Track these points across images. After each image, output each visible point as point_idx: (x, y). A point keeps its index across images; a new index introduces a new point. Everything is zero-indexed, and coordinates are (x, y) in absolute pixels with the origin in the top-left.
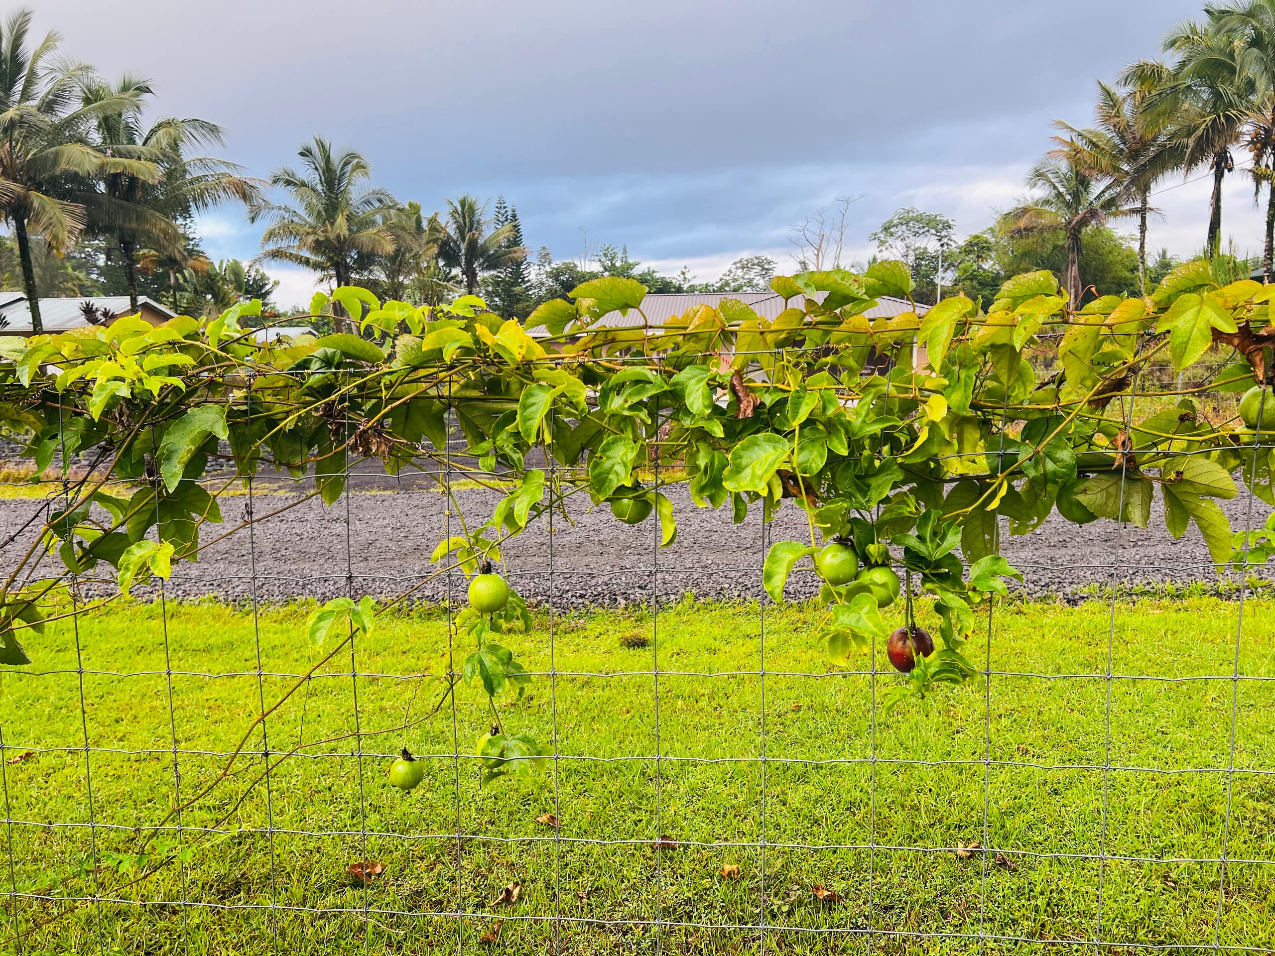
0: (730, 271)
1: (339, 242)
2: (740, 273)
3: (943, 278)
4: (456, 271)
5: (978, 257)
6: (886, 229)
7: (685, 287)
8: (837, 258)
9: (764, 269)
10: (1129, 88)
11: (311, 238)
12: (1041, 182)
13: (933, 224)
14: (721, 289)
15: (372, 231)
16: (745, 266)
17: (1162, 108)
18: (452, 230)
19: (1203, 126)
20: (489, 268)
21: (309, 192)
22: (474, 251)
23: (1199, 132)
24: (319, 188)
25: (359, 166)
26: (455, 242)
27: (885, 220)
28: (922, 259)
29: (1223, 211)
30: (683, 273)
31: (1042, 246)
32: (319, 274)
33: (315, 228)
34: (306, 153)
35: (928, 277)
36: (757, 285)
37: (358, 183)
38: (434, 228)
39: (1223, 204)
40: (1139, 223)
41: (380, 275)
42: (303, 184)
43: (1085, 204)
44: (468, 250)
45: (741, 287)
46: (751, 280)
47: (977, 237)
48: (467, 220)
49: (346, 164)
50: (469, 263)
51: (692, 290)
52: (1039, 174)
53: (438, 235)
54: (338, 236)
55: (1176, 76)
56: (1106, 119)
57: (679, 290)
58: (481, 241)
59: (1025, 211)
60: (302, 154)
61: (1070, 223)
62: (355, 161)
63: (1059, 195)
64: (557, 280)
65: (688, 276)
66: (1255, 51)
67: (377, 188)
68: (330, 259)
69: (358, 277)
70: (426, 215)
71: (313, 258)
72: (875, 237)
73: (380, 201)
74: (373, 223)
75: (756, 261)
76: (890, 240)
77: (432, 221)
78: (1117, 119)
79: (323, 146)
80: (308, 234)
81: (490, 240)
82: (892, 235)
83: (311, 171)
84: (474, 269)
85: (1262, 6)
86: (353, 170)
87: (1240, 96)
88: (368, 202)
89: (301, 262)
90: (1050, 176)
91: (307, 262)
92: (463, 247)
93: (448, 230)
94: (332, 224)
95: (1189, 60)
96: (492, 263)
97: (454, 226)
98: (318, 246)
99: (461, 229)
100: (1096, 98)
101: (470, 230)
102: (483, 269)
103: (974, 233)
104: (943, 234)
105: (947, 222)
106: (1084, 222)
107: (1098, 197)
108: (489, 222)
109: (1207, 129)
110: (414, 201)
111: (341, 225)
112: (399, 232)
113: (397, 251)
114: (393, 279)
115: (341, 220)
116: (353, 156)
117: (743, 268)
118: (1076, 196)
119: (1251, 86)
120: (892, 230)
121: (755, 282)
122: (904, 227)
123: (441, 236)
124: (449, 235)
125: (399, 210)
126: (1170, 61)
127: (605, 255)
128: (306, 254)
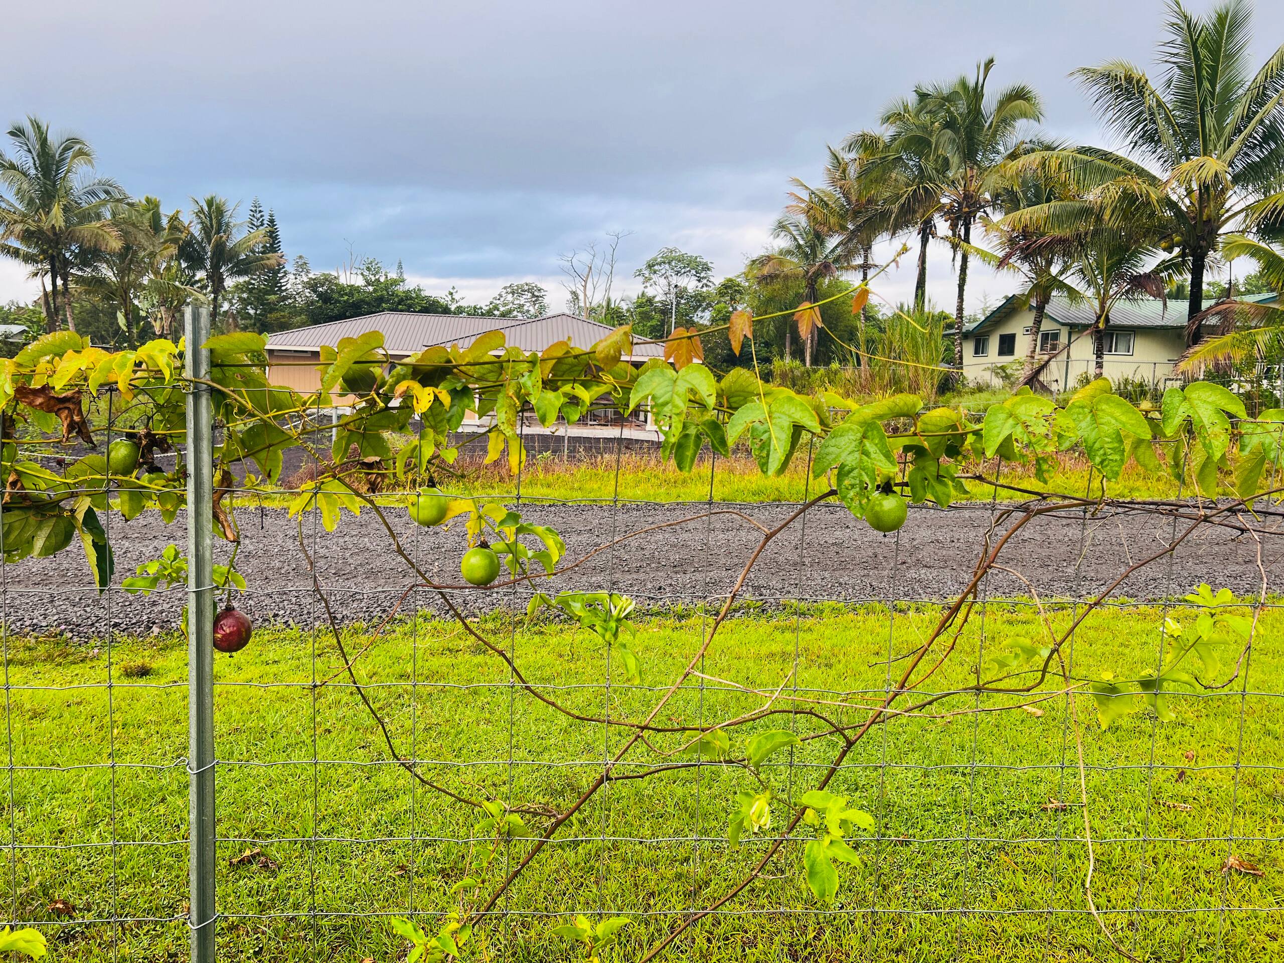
0: (501, 296)
1: (55, 234)
2: (510, 297)
3: (702, 317)
4: (201, 275)
5: (732, 299)
6: (650, 266)
7: (453, 307)
8: (608, 290)
9: (534, 296)
10: (853, 155)
11: (19, 228)
12: (783, 234)
13: (693, 264)
14: (490, 313)
15: (95, 224)
16: (516, 291)
17: (874, 175)
18: (196, 230)
19: (906, 196)
20: (240, 273)
21: (19, 176)
22: (222, 255)
23: (902, 200)
24: (33, 172)
25: (81, 153)
26: (200, 244)
27: (649, 257)
28: (682, 298)
29: (927, 272)
30: (451, 294)
31: (786, 293)
32: (30, 268)
33: (25, 215)
34: (18, 132)
35: (687, 315)
36: (528, 311)
37: (80, 171)
38: (175, 224)
39: (927, 266)
40: (862, 278)
41: (108, 273)
42: (13, 167)
43: (821, 257)
44: (214, 253)
45: (510, 312)
46: (521, 306)
47: (731, 280)
48: (214, 221)
49: (67, 149)
50: (216, 267)
51: (460, 310)
52: (782, 226)
53: (178, 235)
54: (53, 226)
55: (887, 147)
56: (833, 182)
57: (446, 311)
58: (230, 245)
59: (769, 258)
60: (12, 133)
61: (807, 272)
62: (77, 147)
63: (799, 246)
64: (315, 291)
65: (456, 296)
66: (949, 133)
67: (104, 178)
68: (43, 252)
69: (80, 273)
70: (166, 212)
71: (23, 248)
72: (640, 273)
73: (107, 192)
74: (98, 217)
75: (526, 288)
76: (655, 277)
77: (174, 219)
78: (843, 182)
79: (39, 127)
80: (16, 222)
81: (239, 244)
82: (655, 272)
83: (23, 153)
84: (221, 274)
85: (957, 92)
86: (74, 157)
87: (937, 171)
88: (93, 193)
89: (8, 252)
90: (792, 228)
91: (16, 253)
92: (209, 248)
93: (192, 230)
94: (47, 214)
95: (899, 134)
96: (241, 268)
97: (199, 226)
98: (27, 236)
99: (207, 230)
100: (826, 161)
101: (218, 232)
102: (232, 274)
103: (729, 277)
104: (702, 275)
105: (706, 264)
106: (819, 274)
107: (833, 251)
108: (241, 225)
109: (908, 198)
110: (153, 196)
111: (57, 217)
112: (131, 229)
113: (127, 248)
114: (122, 278)
115: (57, 210)
116: (75, 141)
117: (513, 293)
118: (813, 248)
119: (946, 163)
120: (656, 267)
121: (525, 308)
122: (667, 266)
123: (183, 236)
124: (192, 235)
125: (128, 204)
126: (885, 132)
127: (368, 269)
128: (15, 243)
